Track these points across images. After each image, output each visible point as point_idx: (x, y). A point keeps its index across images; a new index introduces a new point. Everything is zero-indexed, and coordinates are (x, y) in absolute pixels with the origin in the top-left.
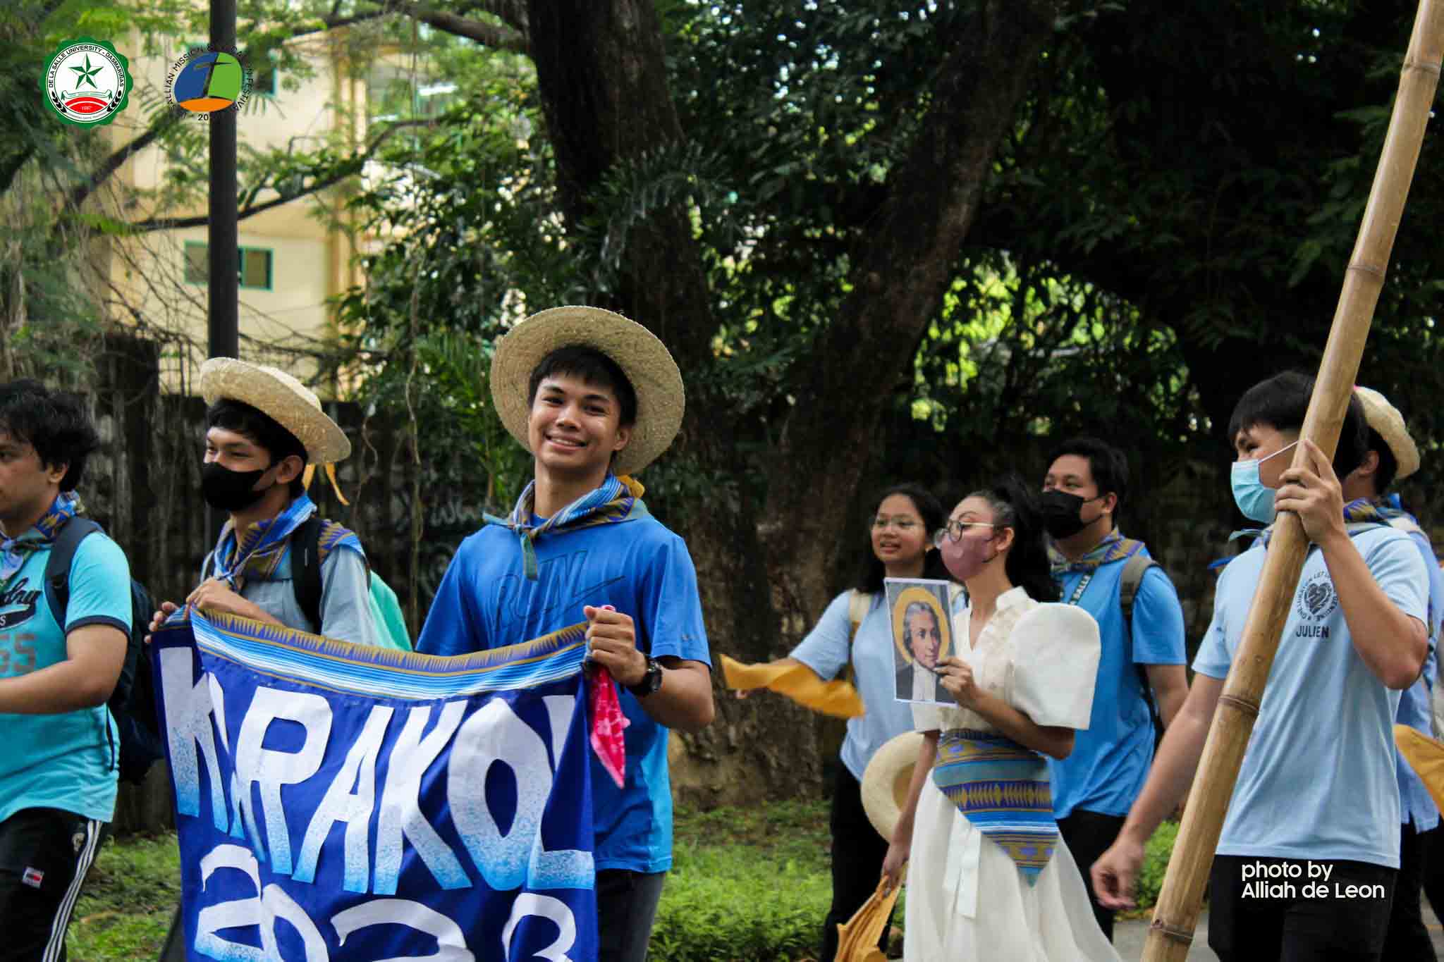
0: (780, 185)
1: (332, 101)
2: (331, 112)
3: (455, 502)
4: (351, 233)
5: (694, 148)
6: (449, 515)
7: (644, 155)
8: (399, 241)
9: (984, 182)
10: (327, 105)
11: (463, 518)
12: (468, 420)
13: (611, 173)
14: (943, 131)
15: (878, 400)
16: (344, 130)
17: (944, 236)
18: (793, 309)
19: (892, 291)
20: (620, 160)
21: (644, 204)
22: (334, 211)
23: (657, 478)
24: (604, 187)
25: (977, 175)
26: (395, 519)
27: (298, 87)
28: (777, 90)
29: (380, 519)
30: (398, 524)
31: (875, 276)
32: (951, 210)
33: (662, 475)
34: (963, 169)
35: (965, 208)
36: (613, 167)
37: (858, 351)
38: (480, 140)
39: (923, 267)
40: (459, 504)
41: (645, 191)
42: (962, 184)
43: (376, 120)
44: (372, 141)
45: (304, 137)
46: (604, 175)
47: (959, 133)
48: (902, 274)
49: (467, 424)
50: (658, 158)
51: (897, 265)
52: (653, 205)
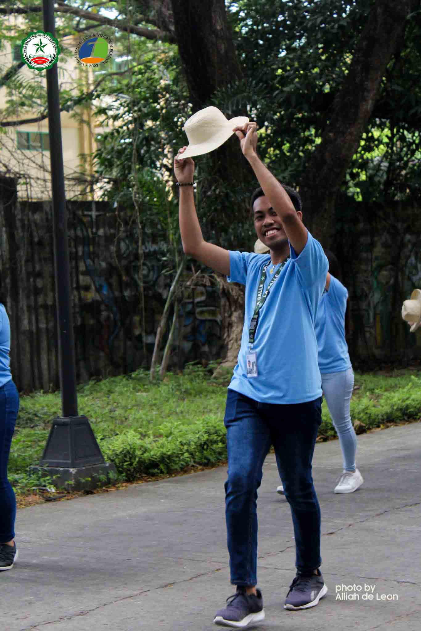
0: (285, 95)
1: (77, 66)
2: (77, 71)
3: (148, 242)
4: (89, 124)
5: (251, 82)
6: (146, 248)
7: (229, 86)
8: (117, 128)
9: (378, 89)
10: (76, 68)
11: (152, 250)
12: (156, 207)
13: (214, 94)
14: (359, 68)
15: (334, 189)
16: (83, 78)
17: (361, 115)
18: (290, 150)
19: (339, 141)
20: (219, 89)
21: (230, 109)
22: (81, 115)
23: (240, 229)
24: (212, 101)
25: (375, 87)
26: (123, 251)
27: (66, 61)
28: (280, 53)
29: (116, 252)
30: (124, 253)
31: (331, 135)
32: (364, 103)
33: (243, 227)
34: (368, 84)
35: (370, 102)
36: (216, 92)
37: (325, 168)
38: (150, 82)
39: (353, 129)
40: (150, 243)
41: (230, 103)
42: (369, 91)
43: (97, 73)
44: (96, 83)
45: (66, 83)
46: (212, 96)
47: (367, 68)
48: (343, 133)
49: (156, 209)
50: (236, 87)
51: (341, 129)
52: (234, 108)
